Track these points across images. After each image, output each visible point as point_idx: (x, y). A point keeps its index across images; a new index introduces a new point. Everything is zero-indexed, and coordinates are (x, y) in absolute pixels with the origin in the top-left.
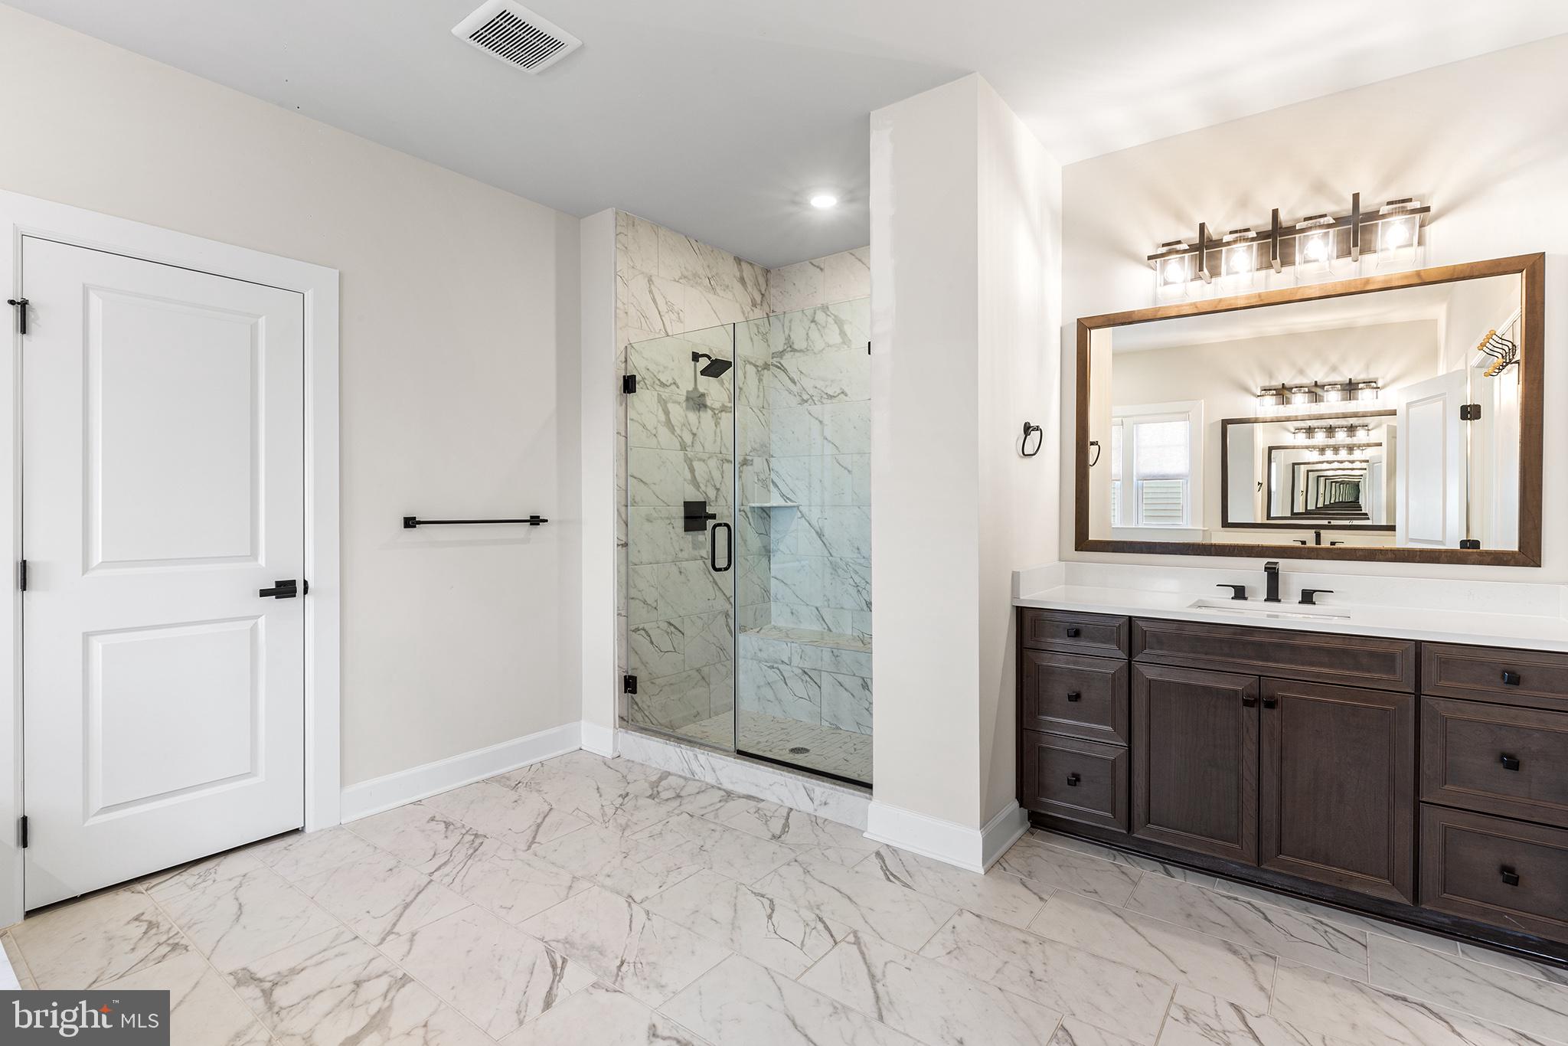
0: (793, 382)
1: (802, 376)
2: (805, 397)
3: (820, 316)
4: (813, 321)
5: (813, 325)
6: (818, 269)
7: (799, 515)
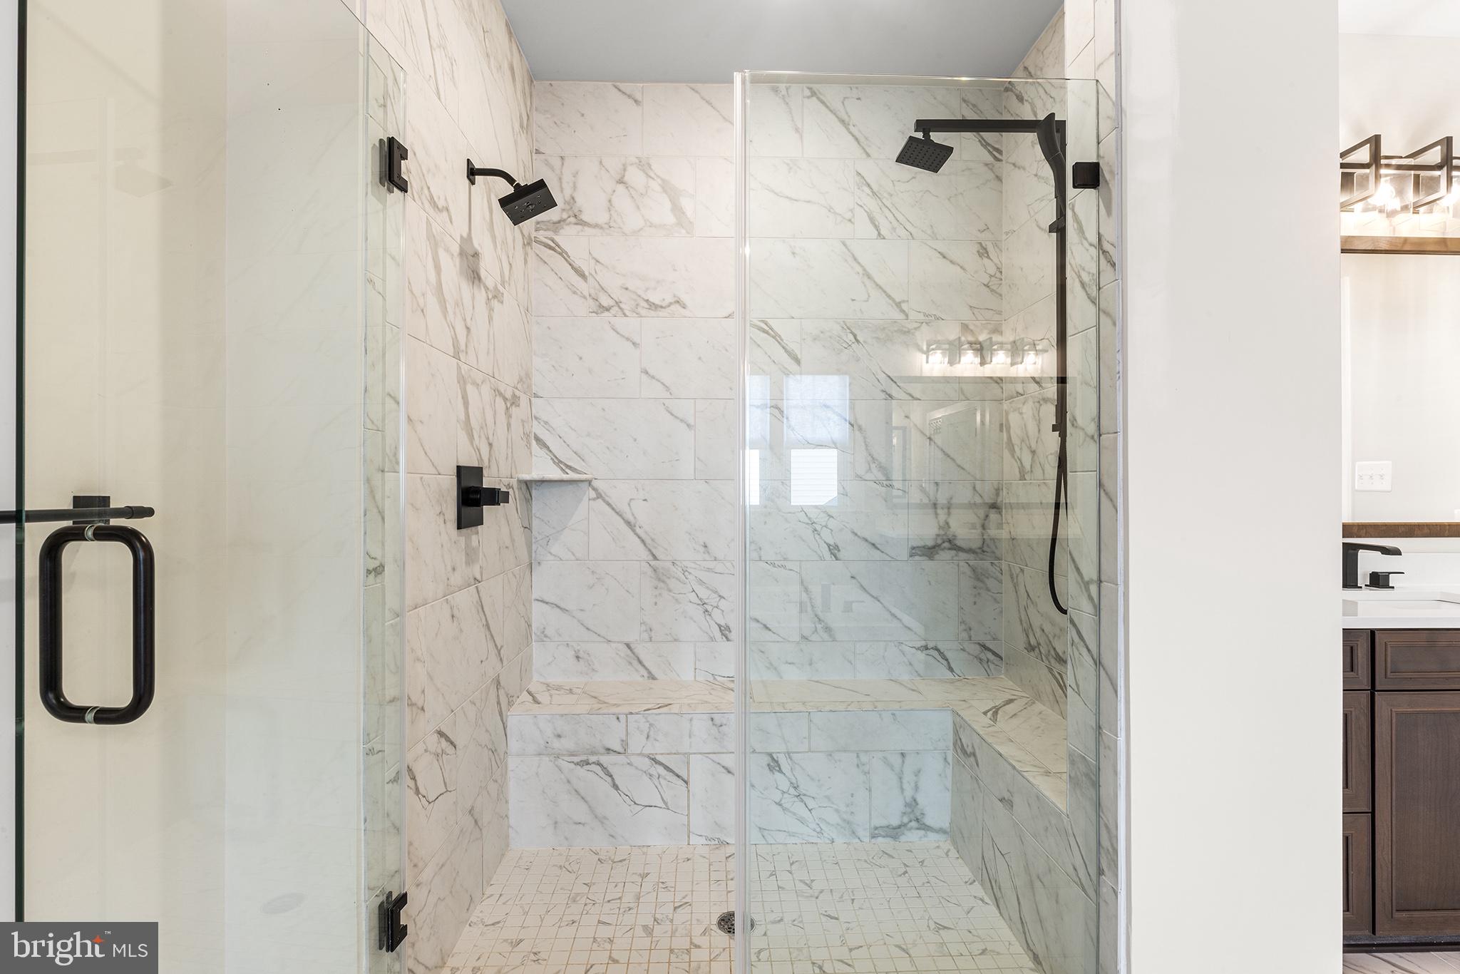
0: (582, 275)
1: (598, 267)
2: (605, 301)
3: (634, 176)
4: (621, 181)
5: (620, 188)
6: (631, 101)
7: (593, 494)
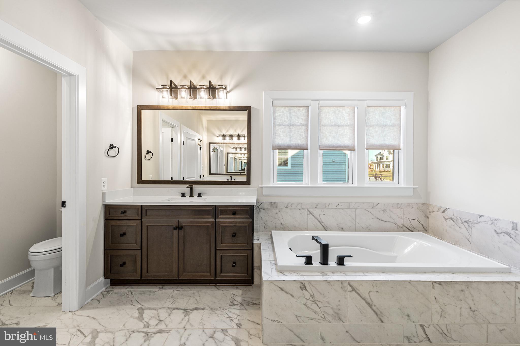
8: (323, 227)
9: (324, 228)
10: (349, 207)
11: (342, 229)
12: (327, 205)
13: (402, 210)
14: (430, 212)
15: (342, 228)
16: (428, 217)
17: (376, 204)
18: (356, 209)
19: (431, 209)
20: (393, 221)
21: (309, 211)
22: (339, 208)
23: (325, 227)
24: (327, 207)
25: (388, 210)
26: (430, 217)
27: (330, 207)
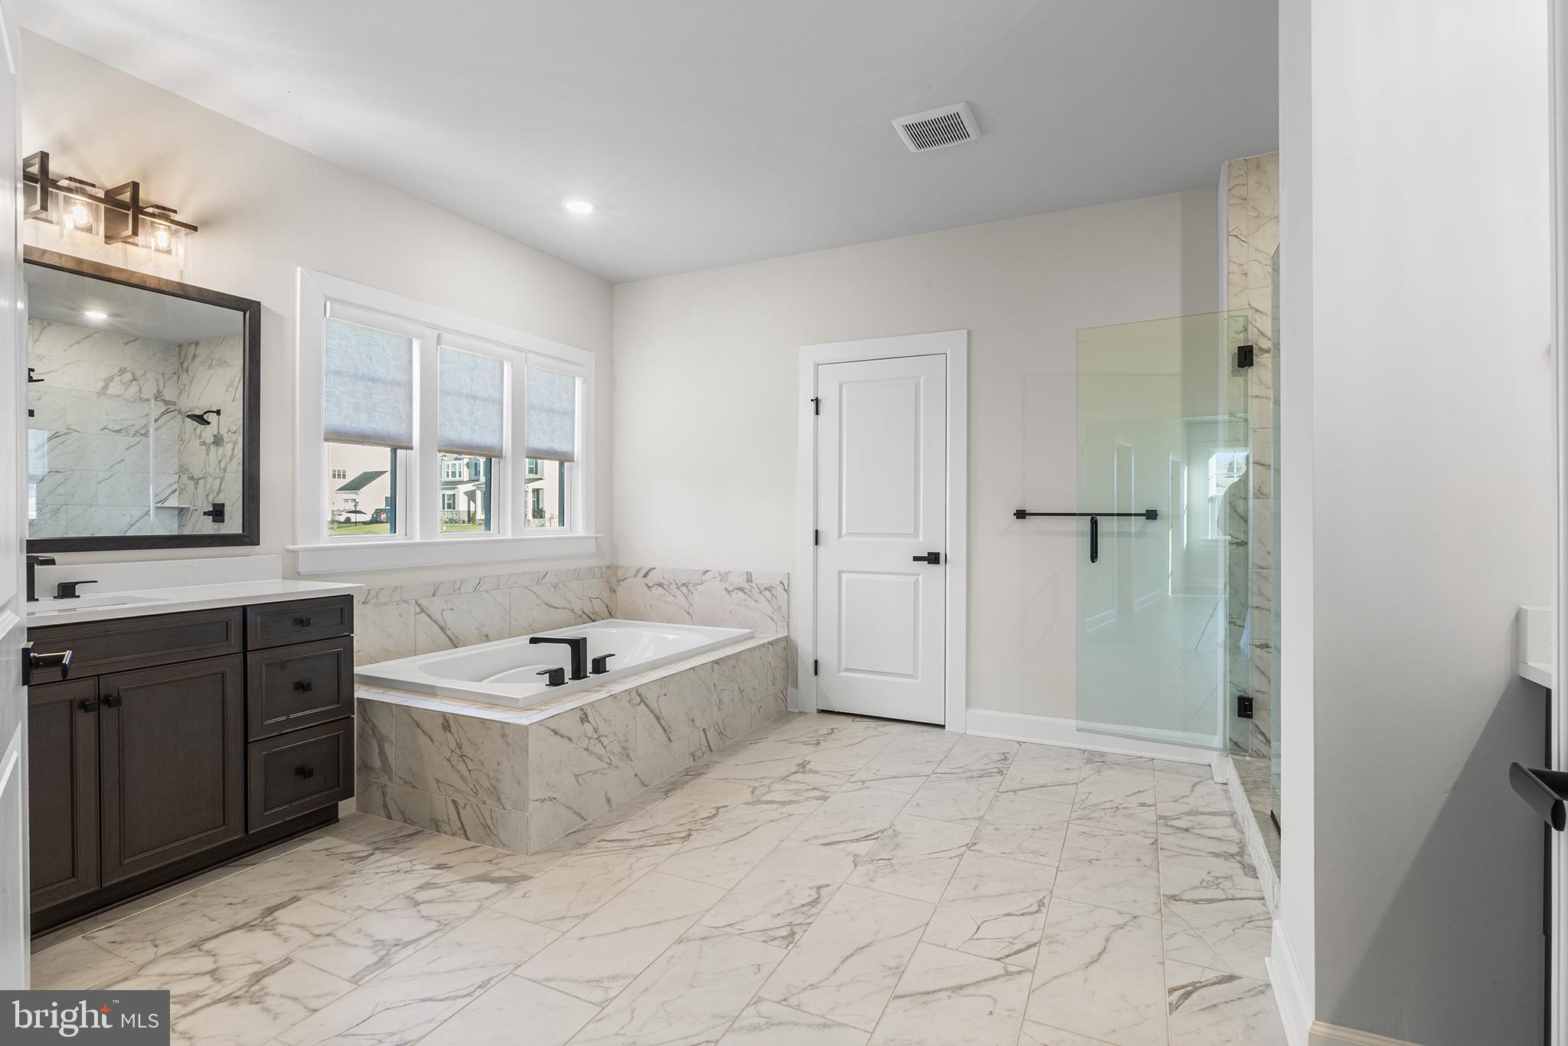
8: (450, 639)
9: (452, 641)
10: (499, 585)
11: (487, 638)
12: (457, 587)
13: (580, 582)
14: (619, 581)
15: (487, 636)
16: (614, 591)
17: (544, 574)
18: (510, 588)
19: (620, 574)
20: (566, 605)
21: (419, 606)
22: (481, 589)
23: (453, 638)
24: (457, 592)
25: (561, 586)
26: (619, 590)
27: (462, 591)
